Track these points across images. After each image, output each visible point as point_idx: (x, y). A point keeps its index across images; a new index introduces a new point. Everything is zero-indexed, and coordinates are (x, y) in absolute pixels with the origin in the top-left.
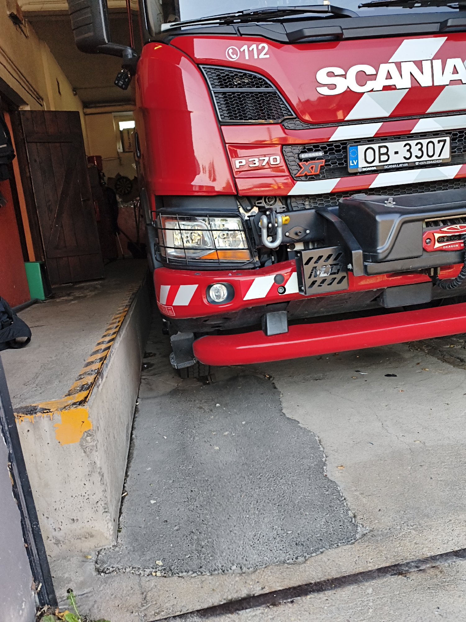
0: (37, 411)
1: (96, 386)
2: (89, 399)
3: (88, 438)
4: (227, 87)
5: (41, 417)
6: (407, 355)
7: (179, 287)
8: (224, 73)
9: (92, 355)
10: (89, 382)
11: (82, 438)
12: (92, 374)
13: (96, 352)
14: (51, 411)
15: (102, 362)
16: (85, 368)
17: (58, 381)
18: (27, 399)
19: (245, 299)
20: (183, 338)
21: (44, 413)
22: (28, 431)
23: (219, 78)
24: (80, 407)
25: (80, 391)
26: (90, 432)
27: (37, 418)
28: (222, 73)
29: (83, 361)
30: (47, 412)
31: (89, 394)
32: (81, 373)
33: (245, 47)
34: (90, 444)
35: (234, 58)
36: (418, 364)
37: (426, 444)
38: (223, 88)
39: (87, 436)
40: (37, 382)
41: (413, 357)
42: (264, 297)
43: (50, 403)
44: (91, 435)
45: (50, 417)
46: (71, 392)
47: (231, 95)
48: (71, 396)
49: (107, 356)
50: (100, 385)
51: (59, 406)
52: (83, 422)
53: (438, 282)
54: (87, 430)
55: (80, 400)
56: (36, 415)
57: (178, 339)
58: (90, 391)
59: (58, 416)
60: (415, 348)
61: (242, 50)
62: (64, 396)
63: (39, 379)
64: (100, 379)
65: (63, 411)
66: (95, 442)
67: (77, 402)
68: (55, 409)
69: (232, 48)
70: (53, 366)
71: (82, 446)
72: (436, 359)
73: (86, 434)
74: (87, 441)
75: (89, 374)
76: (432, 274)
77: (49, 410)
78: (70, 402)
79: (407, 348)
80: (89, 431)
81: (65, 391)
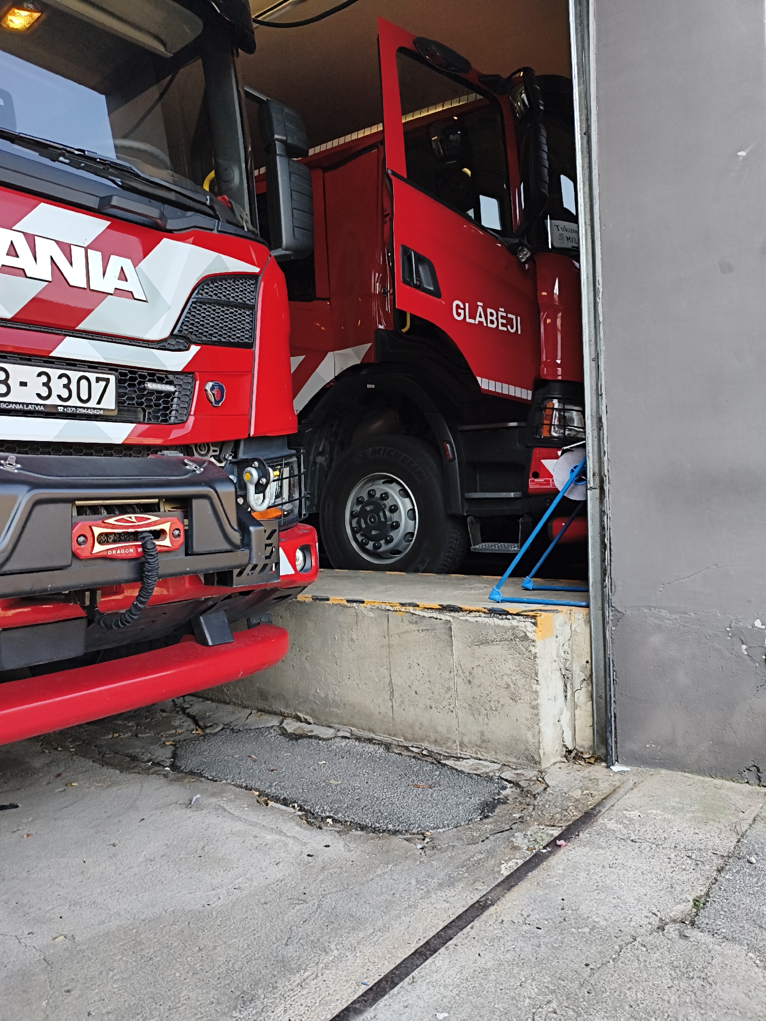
6: (37, 763)
36: (59, 775)
37: (77, 939)
41: (48, 765)
53: (98, 617)
60: (52, 745)
72: (91, 763)
76: (87, 603)
79: (39, 748)
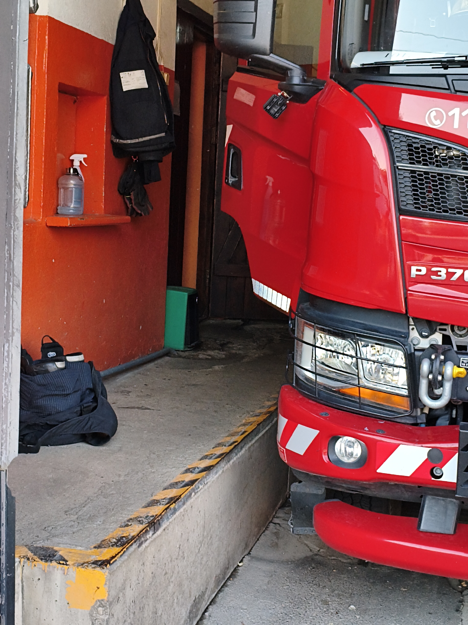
0: (55, 558)
1: (138, 543)
2: (116, 560)
3: (100, 609)
4: (419, 162)
5: (55, 567)
7: (296, 426)
8: (418, 143)
9: (165, 489)
10: (132, 534)
11: (93, 607)
12: (142, 524)
13: (173, 485)
14: (68, 563)
15: (169, 505)
16: (144, 509)
17: (102, 520)
18: (55, 536)
19: (379, 471)
20: (307, 491)
21: (60, 563)
22: (39, 579)
23: (409, 150)
24: (98, 569)
25: (112, 546)
26: (103, 602)
27: (51, 567)
28: (415, 143)
29: (149, 495)
30: (63, 564)
31: (119, 553)
32: (132, 517)
33: (456, 111)
34: (101, 617)
35: (437, 125)
38: (414, 164)
39: (100, 606)
40: (80, 513)
42: (409, 474)
43: (73, 551)
44: (103, 607)
45: (64, 570)
46: (103, 543)
47: (422, 176)
48: (99, 550)
49: (182, 496)
50: (146, 540)
51: (79, 559)
52: (98, 588)
54: (100, 599)
55: (104, 559)
56: (51, 564)
57: (302, 491)
58: (123, 548)
59: (73, 572)
61: (450, 114)
62: (92, 547)
63: (85, 509)
64: (151, 533)
65: (80, 567)
66: (107, 616)
67: (100, 561)
68: (72, 563)
69: (435, 110)
70: (111, 493)
71: (91, 615)
73: (98, 603)
74: (98, 612)
75: (139, 521)
77: (66, 561)
78: (93, 558)
80: (103, 600)
81: (99, 538)
